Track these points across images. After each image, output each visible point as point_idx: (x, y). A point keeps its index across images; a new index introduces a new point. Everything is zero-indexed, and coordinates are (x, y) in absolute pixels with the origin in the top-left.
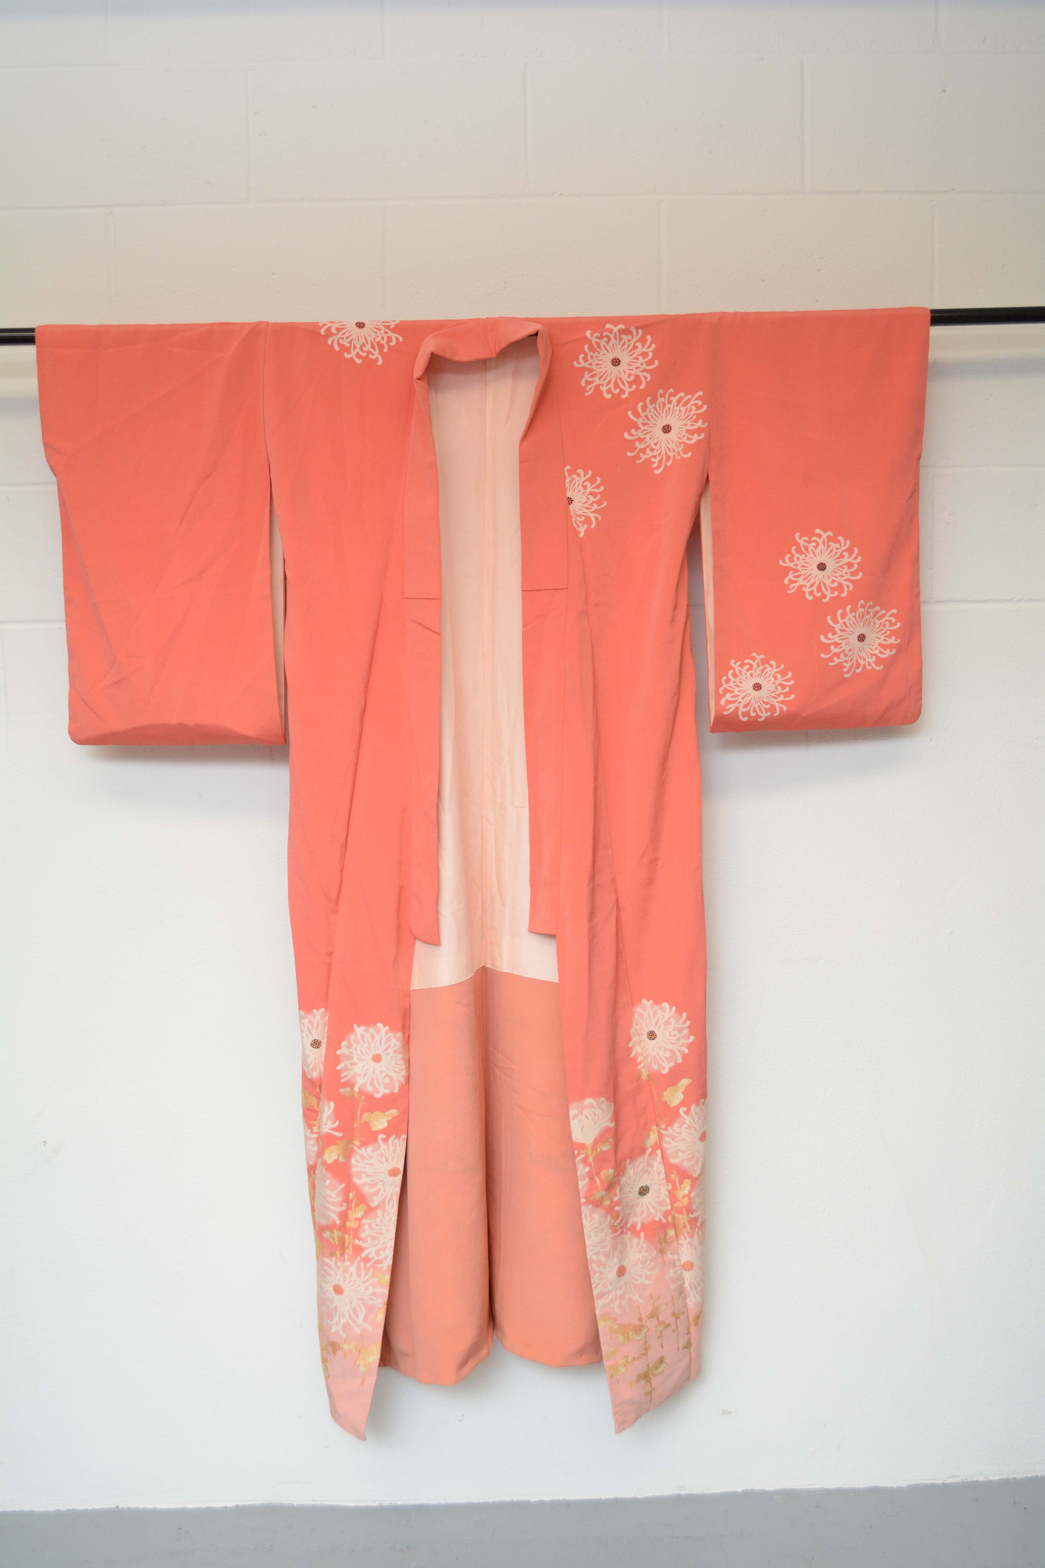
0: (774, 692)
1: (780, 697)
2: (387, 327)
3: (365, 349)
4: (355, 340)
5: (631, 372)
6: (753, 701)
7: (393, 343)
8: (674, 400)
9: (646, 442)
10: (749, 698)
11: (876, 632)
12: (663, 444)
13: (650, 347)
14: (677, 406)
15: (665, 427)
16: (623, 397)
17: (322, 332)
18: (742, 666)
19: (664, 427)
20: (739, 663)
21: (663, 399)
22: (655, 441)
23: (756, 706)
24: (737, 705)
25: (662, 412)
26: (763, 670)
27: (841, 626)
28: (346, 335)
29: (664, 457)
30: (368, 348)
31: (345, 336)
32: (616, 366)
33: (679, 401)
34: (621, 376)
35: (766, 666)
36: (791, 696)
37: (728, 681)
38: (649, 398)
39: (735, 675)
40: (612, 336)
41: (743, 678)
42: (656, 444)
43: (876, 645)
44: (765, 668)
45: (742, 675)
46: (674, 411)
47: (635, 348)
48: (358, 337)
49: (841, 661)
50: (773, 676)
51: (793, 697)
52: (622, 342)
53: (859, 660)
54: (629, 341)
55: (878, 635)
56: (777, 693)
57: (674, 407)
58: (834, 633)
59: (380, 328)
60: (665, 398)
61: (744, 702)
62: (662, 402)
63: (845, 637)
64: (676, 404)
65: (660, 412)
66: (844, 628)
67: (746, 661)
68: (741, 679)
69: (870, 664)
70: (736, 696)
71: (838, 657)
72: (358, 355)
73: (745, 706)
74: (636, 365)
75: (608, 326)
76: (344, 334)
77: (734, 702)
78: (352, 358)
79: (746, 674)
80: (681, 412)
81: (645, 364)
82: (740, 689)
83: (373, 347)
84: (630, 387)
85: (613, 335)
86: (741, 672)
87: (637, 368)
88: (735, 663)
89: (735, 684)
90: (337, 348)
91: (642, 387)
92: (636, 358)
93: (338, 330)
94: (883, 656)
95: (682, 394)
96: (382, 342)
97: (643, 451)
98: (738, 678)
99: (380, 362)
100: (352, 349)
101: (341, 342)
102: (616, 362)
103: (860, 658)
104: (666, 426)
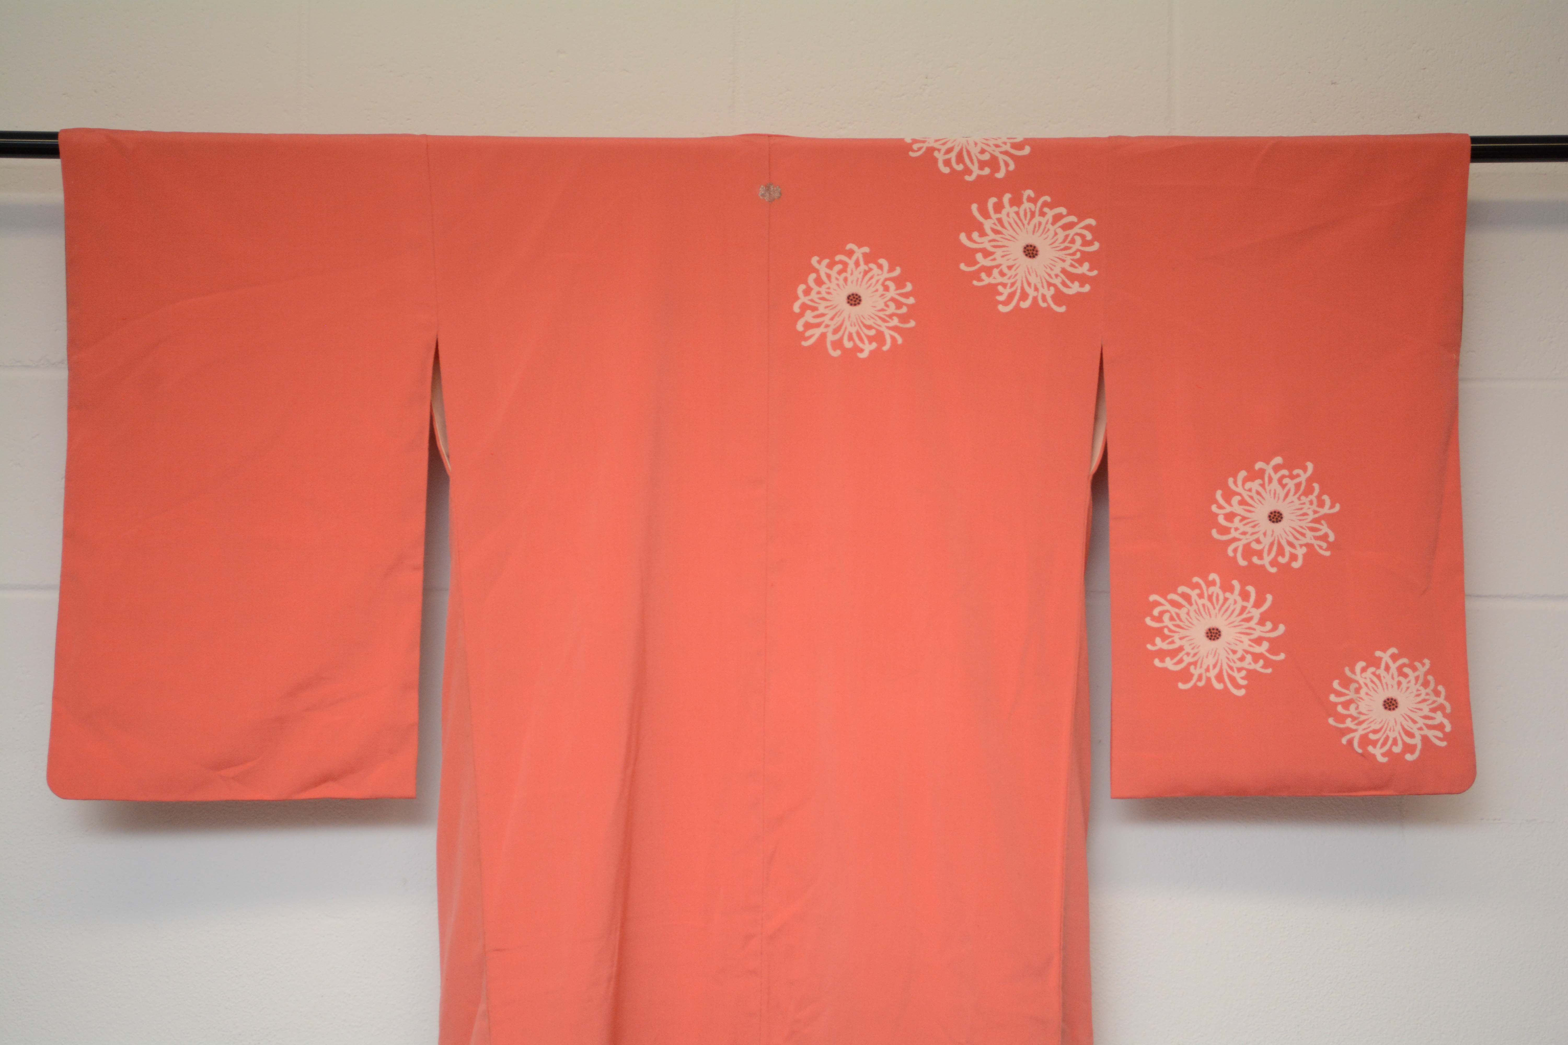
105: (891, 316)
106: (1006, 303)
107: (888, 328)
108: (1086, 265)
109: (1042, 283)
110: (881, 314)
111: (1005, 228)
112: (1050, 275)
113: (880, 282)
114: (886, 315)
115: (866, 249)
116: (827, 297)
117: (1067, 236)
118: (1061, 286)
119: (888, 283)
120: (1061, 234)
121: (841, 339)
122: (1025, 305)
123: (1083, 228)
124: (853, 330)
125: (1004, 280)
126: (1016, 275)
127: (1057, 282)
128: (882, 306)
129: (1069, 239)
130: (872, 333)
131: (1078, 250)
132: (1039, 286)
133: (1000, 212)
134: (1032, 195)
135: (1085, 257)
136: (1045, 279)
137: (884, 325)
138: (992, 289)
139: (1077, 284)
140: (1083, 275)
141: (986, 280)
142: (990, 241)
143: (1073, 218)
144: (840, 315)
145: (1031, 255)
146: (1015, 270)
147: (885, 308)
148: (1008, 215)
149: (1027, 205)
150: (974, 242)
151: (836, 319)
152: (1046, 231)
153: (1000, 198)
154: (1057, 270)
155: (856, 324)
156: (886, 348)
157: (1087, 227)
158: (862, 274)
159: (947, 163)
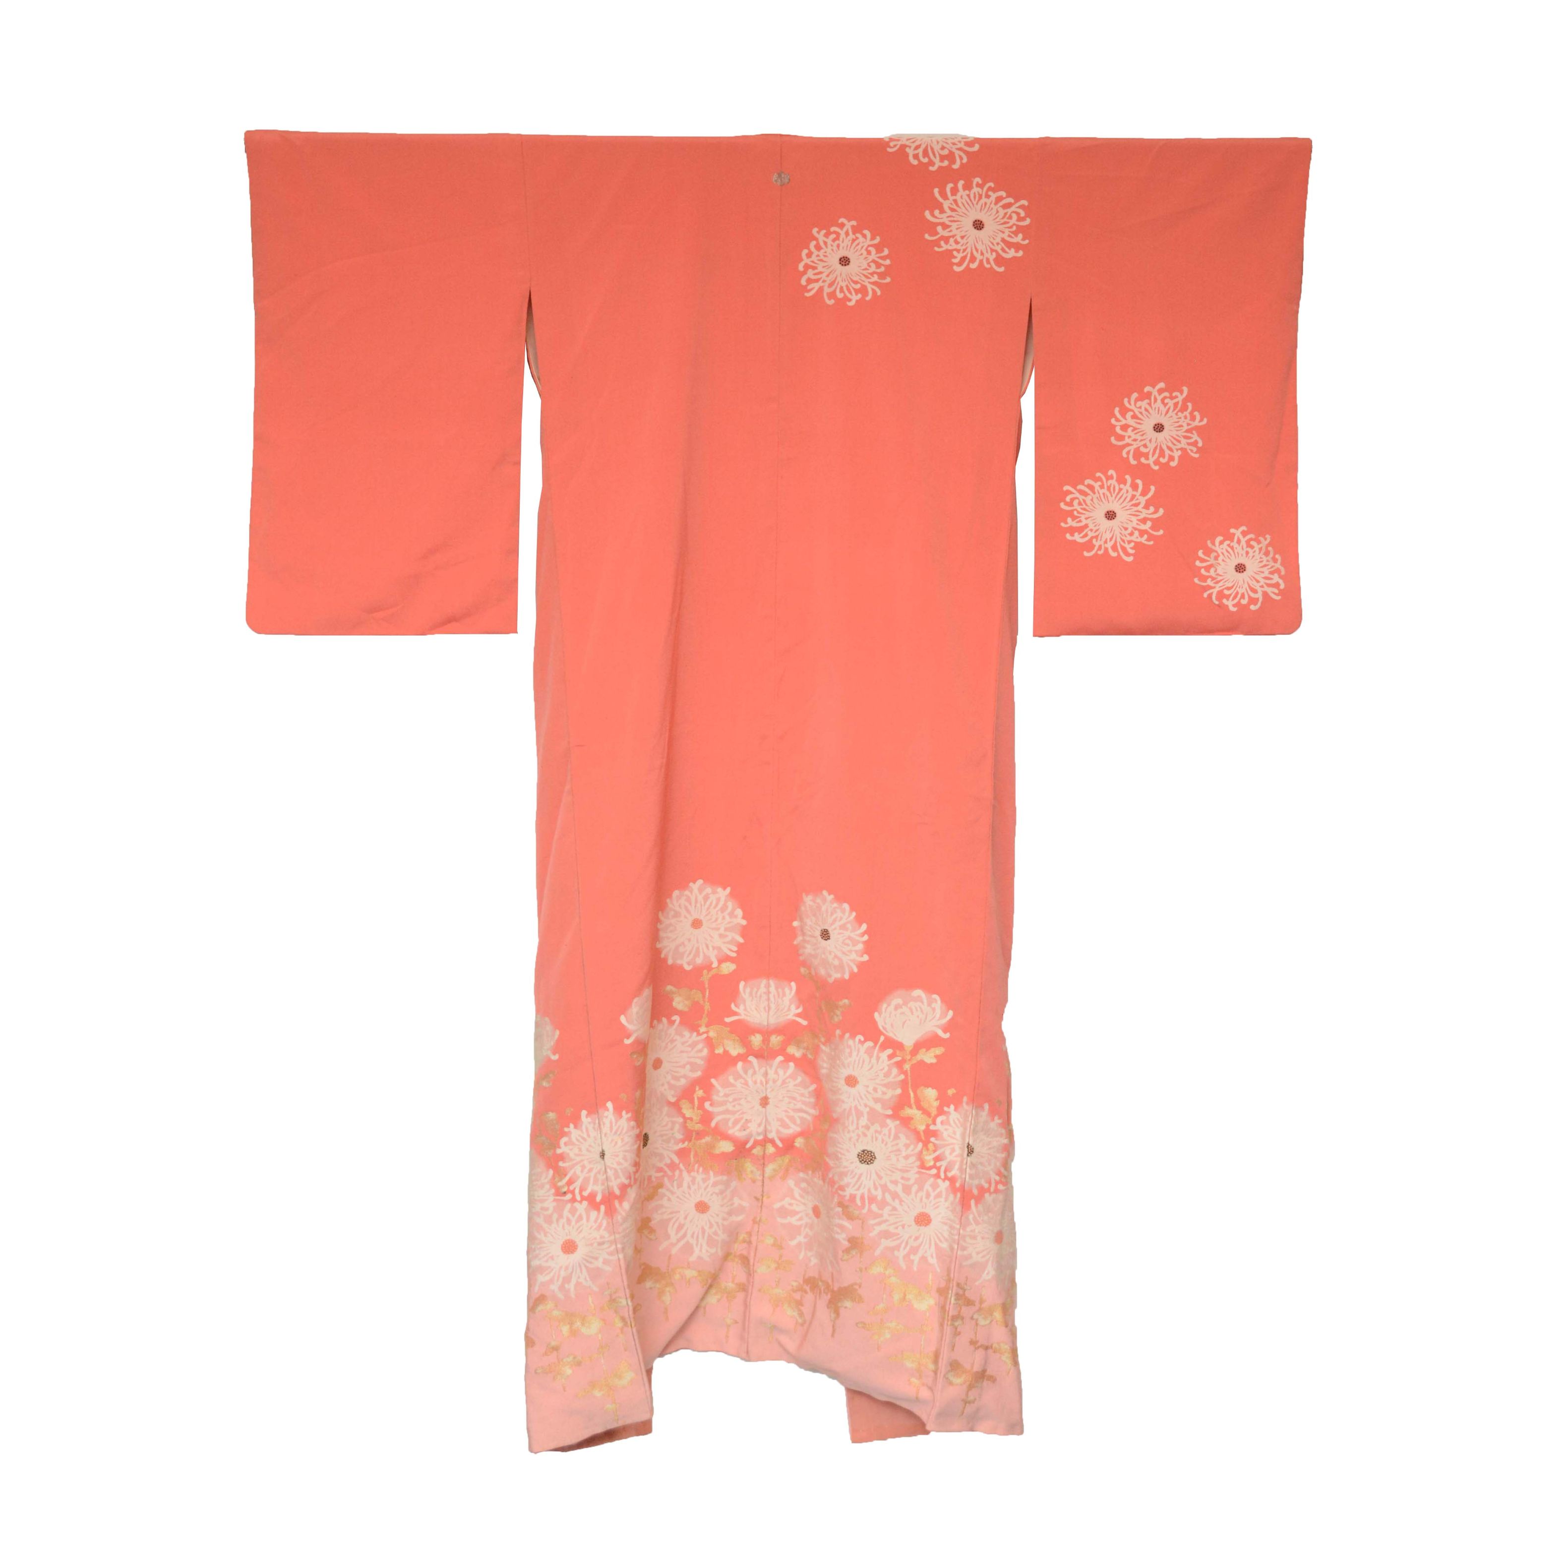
105: (872, 274)
106: (959, 264)
107: (869, 282)
108: (1020, 236)
109: (987, 249)
110: (865, 272)
111: (960, 207)
112: (993, 244)
113: (864, 248)
114: (869, 273)
115: (854, 223)
116: (825, 259)
117: (1006, 214)
118: (1001, 252)
119: (870, 248)
120: (1002, 212)
121: (835, 291)
122: (974, 266)
123: (1017, 207)
124: (844, 284)
125: (958, 247)
126: (967, 243)
127: (998, 248)
128: (865, 266)
129: (1008, 216)
130: (858, 286)
131: (1014, 224)
132: (984, 252)
133: (956, 195)
134: (980, 182)
135: (1020, 229)
136: (990, 247)
137: (867, 280)
138: (949, 254)
139: (1013, 250)
140: (1018, 243)
141: (945, 247)
142: (948, 217)
143: (1011, 200)
144: (834, 273)
145: (979, 228)
146: (966, 240)
147: (868, 268)
148: (961, 197)
149: (976, 190)
150: (936, 217)
151: (831, 276)
152: (990, 209)
153: (956, 184)
154: (998, 240)
155: (846, 280)
156: (868, 298)
157: (1020, 207)
158: (850, 242)
159: (916, 157)
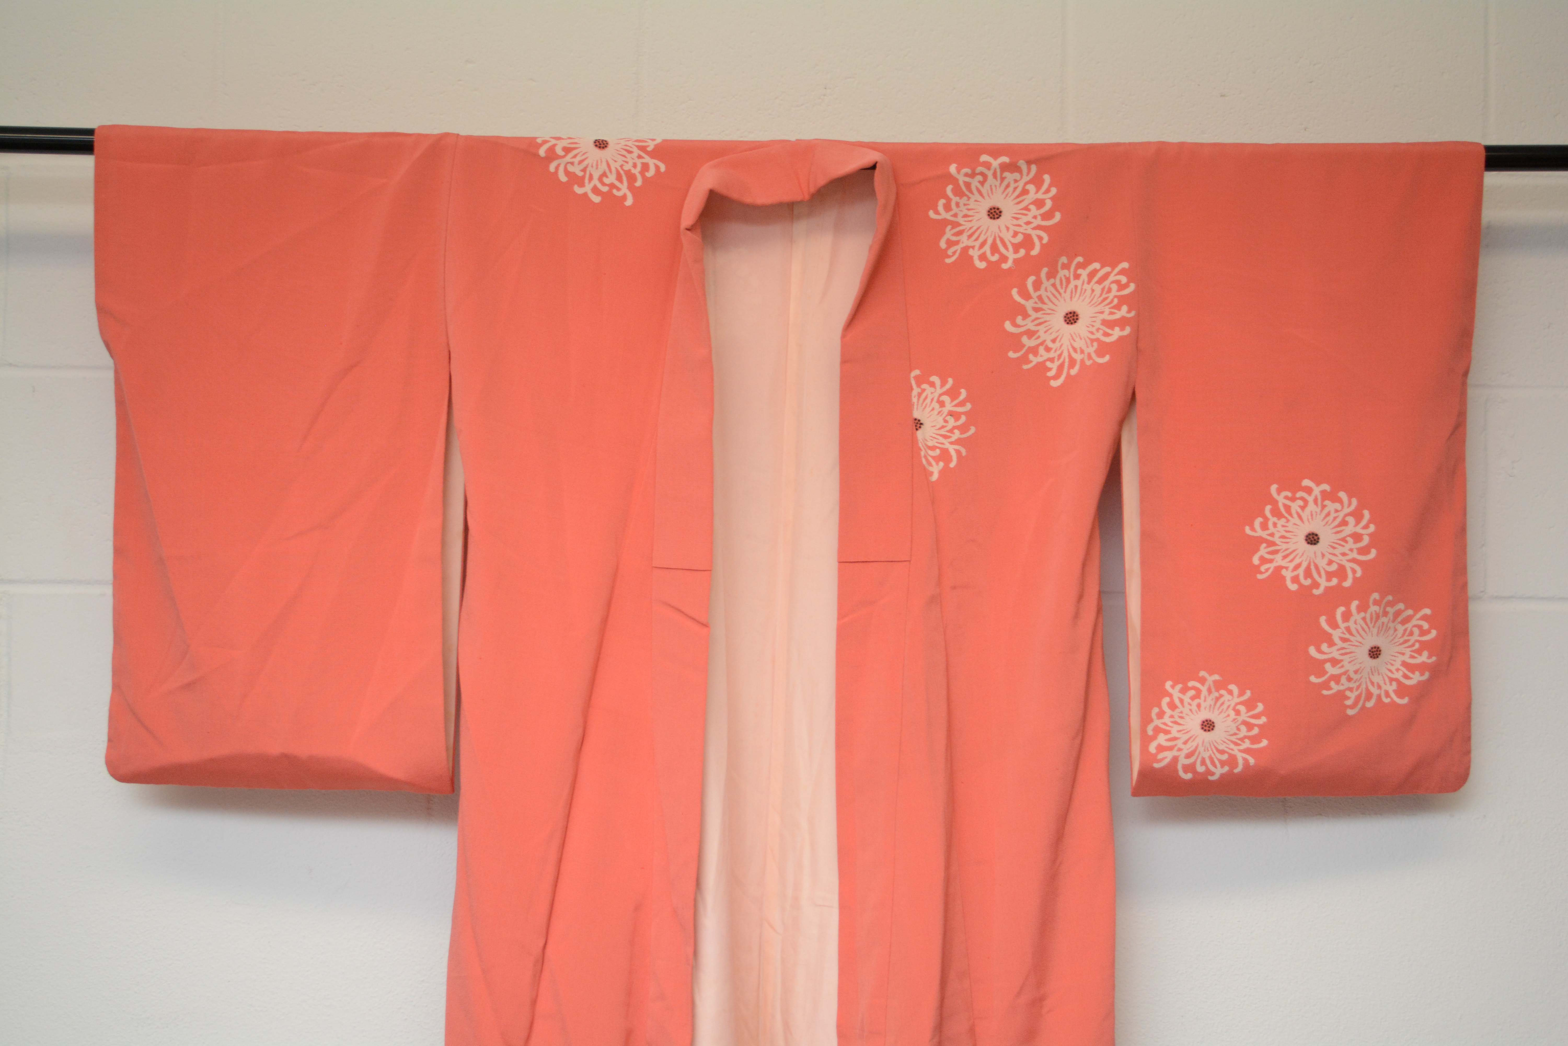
0: (1235, 734)
1: (1244, 742)
2: (643, 149)
3: (606, 181)
4: (592, 166)
5: (1017, 229)
6: (1201, 749)
7: (651, 173)
8: (1084, 273)
9: (1039, 337)
10: (1194, 744)
11: (1398, 644)
12: (1066, 342)
13: (1048, 192)
14: (1089, 283)
15: (1069, 315)
16: (1005, 266)
17: (542, 152)
18: (1184, 691)
19: (1067, 314)
20: (1179, 686)
21: (1066, 272)
22: (1053, 336)
23: (1206, 755)
24: (1174, 753)
25: (1065, 292)
26: (1217, 699)
27: (1343, 633)
28: (578, 158)
29: (1067, 360)
30: (611, 179)
31: (576, 160)
32: (994, 219)
33: (1092, 275)
34: (1001, 235)
35: (1223, 692)
36: (1261, 741)
37: (1161, 715)
38: (1045, 270)
39: (1172, 706)
40: (990, 174)
41: (1186, 710)
42: (1054, 341)
43: (1398, 665)
44: (1221, 696)
45: (1183, 707)
46: (1084, 290)
47: (1025, 192)
48: (597, 162)
49: (1341, 688)
50: (1234, 709)
51: (1264, 743)
52: (1005, 183)
53: (1371, 688)
54: (1016, 181)
55: (1401, 648)
56: (1239, 736)
57: (1083, 284)
58: (1331, 644)
59: (631, 149)
60: (1069, 269)
61: (1186, 749)
62: (1065, 276)
63: (1348, 651)
64: (1086, 280)
65: (1062, 291)
66: (1347, 636)
67: (1191, 684)
68: (1181, 712)
69: (1387, 695)
70: (1175, 739)
71: (1338, 682)
72: (595, 190)
73: (1188, 756)
74: (1025, 219)
75: (984, 158)
76: (575, 156)
77: (1170, 748)
78: (585, 194)
79: (1190, 704)
80: (1095, 293)
81: (1039, 218)
82: (1181, 728)
83: (619, 178)
84: (1016, 251)
85: (992, 171)
86: (1182, 701)
87: (1028, 223)
88: (1173, 687)
89: (1172, 720)
90: (563, 178)
91: (1035, 252)
92: (1026, 208)
93: (567, 150)
94: (1408, 682)
95: (1096, 265)
96: (633, 171)
97: (1034, 350)
98: (1177, 710)
99: (629, 202)
100: (587, 181)
101: (571, 168)
102: (995, 213)
103: (1372, 683)
104: (1070, 313)
